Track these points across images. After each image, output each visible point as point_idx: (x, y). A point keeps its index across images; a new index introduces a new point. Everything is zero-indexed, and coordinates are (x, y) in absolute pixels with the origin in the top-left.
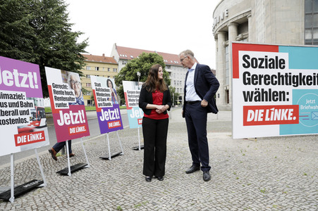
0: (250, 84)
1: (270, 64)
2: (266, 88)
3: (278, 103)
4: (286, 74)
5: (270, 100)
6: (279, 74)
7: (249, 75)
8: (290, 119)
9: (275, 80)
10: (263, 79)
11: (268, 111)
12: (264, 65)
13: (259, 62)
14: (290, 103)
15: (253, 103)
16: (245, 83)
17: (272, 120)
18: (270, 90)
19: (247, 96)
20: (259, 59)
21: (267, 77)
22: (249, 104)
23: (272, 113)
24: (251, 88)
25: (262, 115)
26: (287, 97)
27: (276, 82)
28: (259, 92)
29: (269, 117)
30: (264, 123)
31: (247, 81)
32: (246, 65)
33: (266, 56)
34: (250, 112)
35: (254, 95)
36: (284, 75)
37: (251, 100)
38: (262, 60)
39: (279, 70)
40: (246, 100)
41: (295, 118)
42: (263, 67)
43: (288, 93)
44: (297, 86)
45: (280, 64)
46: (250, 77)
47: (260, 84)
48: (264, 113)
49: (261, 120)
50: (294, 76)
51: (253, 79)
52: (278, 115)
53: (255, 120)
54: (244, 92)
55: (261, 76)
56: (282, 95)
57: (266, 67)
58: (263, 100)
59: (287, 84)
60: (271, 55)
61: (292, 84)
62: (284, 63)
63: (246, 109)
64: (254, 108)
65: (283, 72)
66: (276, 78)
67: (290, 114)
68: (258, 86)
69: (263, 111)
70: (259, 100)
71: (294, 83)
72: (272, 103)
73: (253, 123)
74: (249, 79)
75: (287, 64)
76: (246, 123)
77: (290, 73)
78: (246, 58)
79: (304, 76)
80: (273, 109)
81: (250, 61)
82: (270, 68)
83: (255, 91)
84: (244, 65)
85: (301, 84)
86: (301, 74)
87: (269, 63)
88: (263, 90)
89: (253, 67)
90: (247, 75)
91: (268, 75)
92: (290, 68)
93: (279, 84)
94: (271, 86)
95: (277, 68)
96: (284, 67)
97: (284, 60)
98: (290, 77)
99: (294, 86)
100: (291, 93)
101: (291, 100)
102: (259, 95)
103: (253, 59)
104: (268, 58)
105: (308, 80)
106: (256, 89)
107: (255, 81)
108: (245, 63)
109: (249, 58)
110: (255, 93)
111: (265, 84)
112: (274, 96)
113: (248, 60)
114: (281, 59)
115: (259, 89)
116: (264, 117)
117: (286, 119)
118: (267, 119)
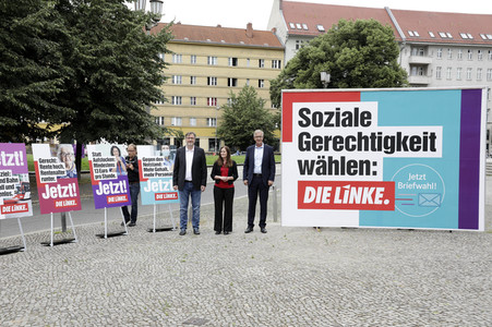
0: (309, 150)
1: (344, 120)
2: (337, 156)
3: (357, 178)
4: (373, 134)
5: (343, 174)
6: (360, 134)
7: (308, 137)
8: (378, 202)
9: (351, 143)
10: (331, 143)
11: (338, 189)
12: (333, 121)
13: (326, 117)
14: (379, 178)
15: (314, 177)
16: (301, 149)
17: (345, 202)
18: (343, 158)
19: (305, 167)
20: (326, 113)
21: (337, 140)
22: (306, 178)
23: (346, 192)
24: (311, 155)
25: (329, 195)
26: (372, 168)
27: (354, 146)
28: (324, 162)
29: (341, 197)
30: (332, 206)
31: (305, 146)
32: (304, 122)
33: (338, 109)
34: (309, 189)
35: (316, 166)
36: (369, 135)
37: (310, 173)
38: (331, 114)
39: (360, 128)
40: (302, 173)
41: (387, 202)
42: (332, 125)
43: (375, 164)
44: (392, 152)
45: (363, 118)
46: (311, 140)
47: (327, 149)
48: (332, 192)
50: (387, 138)
51: (315, 143)
52: (355, 195)
53: (317, 202)
54: (300, 162)
55: (327, 139)
56: (365, 166)
57: (338, 125)
58: (330, 174)
59: (374, 149)
60: (348, 106)
61: (383, 149)
62: (369, 117)
63: (302, 186)
64: (315, 184)
65: (367, 132)
66: (354, 139)
67: (379, 195)
68: (322, 153)
69: (330, 189)
70: (324, 173)
71: (386, 147)
72: (346, 178)
73: (313, 206)
74: (307, 143)
75: (374, 119)
76: (302, 205)
77: (380, 133)
78: (305, 113)
79: (406, 138)
80: (348, 187)
81: (310, 116)
82: (344, 125)
83: (317, 160)
84: (300, 123)
85: (399, 149)
86: (399, 134)
87: (342, 118)
88: (330, 158)
89: (315, 125)
90: (305, 137)
91: (341, 138)
92: (379, 125)
93: (360, 149)
94: (344, 152)
95: (356, 125)
96: (369, 123)
97: (369, 114)
98: (380, 138)
99: (386, 152)
100: (380, 164)
101: (380, 173)
102: (324, 166)
103: (316, 113)
104: (342, 111)
105: (412, 143)
106: (319, 157)
107: (318, 145)
108: (302, 119)
109: (309, 112)
110: (318, 164)
111: (335, 149)
112: (350, 167)
113: (307, 115)
114: (364, 112)
115: (323, 157)
116: (332, 198)
117: (371, 202)
118: (337, 201)
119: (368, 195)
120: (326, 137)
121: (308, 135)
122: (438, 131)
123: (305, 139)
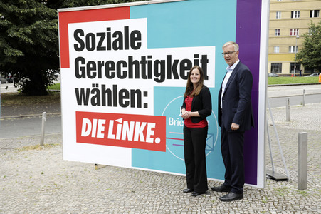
0: (84, 77)
1: (115, 42)
2: (109, 84)
3: (129, 110)
4: (143, 58)
5: (115, 105)
6: (130, 58)
7: (83, 63)
8: (150, 140)
9: (123, 69)
10: (103, 69)
11: (111, 122)
12: (105, 44)
13: (98, 39)
14: (149, 112)
15: (90, 108)
16: (78, 76)
17: (118, 138)
18: (115, 87)
19: (81, 97)
20: (98, 34)
21: (110, 65)
22: (83, 108)
23: (119, 126)
24: (86, 83)
25: (103, 129)
26: (144, 100)
27: (125, 73)
28: (98, 91)
29: (115, 132)
31: (80, 73)
32: (79, 46)
33: (109, 29)
34: (86, 121)
35: (91, 96)
36: (139, 60)
37: (86, 103)
38: (102, 35)
39: (131, 52)
40: (79, 103)
41: (158, 141)
42: (104, 49)
43: (146, 94)
44: (162, 80)
45: (133, 39)
46: (85, 65)
47: (100, 77)
48: (106, 126)
49: (102, 136)
50: (157, 62)
51: (89, 69)
52: (129, 131)
53: (93, 136)
54: (77, 90)
55: (100, 64)
56: (135, 97)
57: (109, 48)
58: (104, 105)
59: (144, 77)
60: (117, 25)
61: (154, 77)
62: (139, 38)
63: (80, 116)
65: (137, 55)
66: (125, 65)
67: (150, 132)
68: (96, 80)
69: (103, 121)
70: (99, 104)
71: (157, 74)
72: (119, 110)
73: (90, 140)
74: (83, 69)
75: (144, 41)
76: (80, 139)
77: (150, 57)
78: (79, 34)
79: (176, 62)
80: (120, 120)
81: (83, 39)
82: (115, 48)
83: (91, 88)
84: (76, 46)
85: (169, 77)
86: (169, 57)
87: (113, 39)
88: (103, 86)
89: (89, 49)
90: (80, 62)
91: (112, 63)
92: (148, 47)
93: (131, 77)
94: (116, 80)
95: (127, 48)
96: (139, 45)
97: (138, 33)
98: (150, 63)
99: (156, 80)
100: (151, 94)
101: (151, 105)
102: (98, 96)
103: (89, 35)
104: (112, 32)
105: (183, 69)
106: (93, 85)
107: (92, 72)
108: (77, 43)
109: (82, 35)
110: (93, 92)
111: (108, 76)
112: (121, 98)
113: (81, 38)
114: (134, 32)
115: (97, 85)
116: (106, 132)
117: (142, 140)
118: (111, 136)
119: (139, 131)
120: (99, 62)
121: (83, 60)
122: (210, 52)
123: (80, 65)
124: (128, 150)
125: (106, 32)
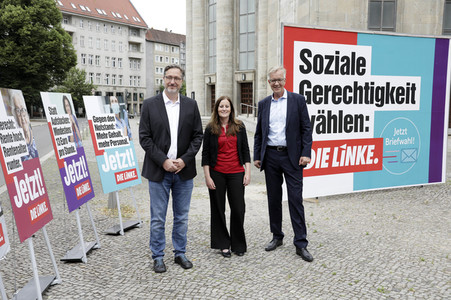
0: (310, 103)
1: (343, 67)
2: (335, 109)
3: (353, 136)
4: (367, 84)
5: (340, 131)
6: (356, 83)
7: (309, 86)
8: (369, 162)
9: (350, 94)
10: (330, 93)
11: (336, 149)
12: (333, 68)
13: (326, 62)
14: (370, 135)
17: (342, 165)
18: (341, 112)
20: (327, 57)
21: (337, 90)
23: (343, 152)
25: (327, 157)
26: (366, 124)
27: (350, 98)
28: (323, 117)
29: (339, 160)
30: (330, 171)
32: (306, 68)
33: (337, 53)
35: (316, 123)
36: (363, 86)
38: (330, 58)
39: (356, 77)
41: (376, 161)
42: (332, 72)
43: (368, 118)
44: (382, 105)
45: (359, 65)
46: (311, 90)
47: (326, 102)
48: (331, 154)
50: (378, 88)
51: (315, 94)
52: (354, 156)
53: (317, 167)
55: (327, 89)
56: (359, 122)
57: (337, 73)
58: (329, 132)
59: (367, 102)
60: (346, 50)
61: (375, 102)
62: (364, 65)
64: (315, 146)
65: (362, 81)
66: (350, 91)
67: (370, 154)
68: (322, 106)
69: (328, 150)
70: (324, 132)
71: (377, 100)
72: (344, 136)
74: (308, 93)
75: (368, 67)
77: (373, 83)
78: (306, 55)
79: (393, 89)
80: (344, 147)
81: (311, 60)
82: (343, 73)
83: (317, 115)
84: (301, 67)
85: (387, 102)
86: (388, 84)
87: (341, 64)
88: (329, 112)
89: (316, 72)
90: (305, 86)
91: (339, 87)
92: (372, 74)
93: (355, 102)
94: (342, 106)
95: (353, 73)
96: (364, 71)
97: (363, 59)
98: (372, 88)
99: (377, 105)
100: (372, 119)
101: (371, 129)
102: (323, 123)
103: (317, 56)
104: (341, 56)
105: (398, 95)
106: (319, 112)
107: (318, 97)
108: (303, 64)
109: (310, 55)
110: (318, 120)
111: (334, 102)
112: (346, 123)
113: (309, 59)
114: (360, 58)
115: (323, 112)
116: (330, 161)
117: (363, 163)
118: (335, 164)
119: (361, 155)
120: (326, 87)
121: (309, 84)
122: (416, 80)
123: (306, 89)
124: (350, 176)
125: (335, 55)
